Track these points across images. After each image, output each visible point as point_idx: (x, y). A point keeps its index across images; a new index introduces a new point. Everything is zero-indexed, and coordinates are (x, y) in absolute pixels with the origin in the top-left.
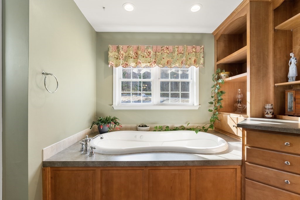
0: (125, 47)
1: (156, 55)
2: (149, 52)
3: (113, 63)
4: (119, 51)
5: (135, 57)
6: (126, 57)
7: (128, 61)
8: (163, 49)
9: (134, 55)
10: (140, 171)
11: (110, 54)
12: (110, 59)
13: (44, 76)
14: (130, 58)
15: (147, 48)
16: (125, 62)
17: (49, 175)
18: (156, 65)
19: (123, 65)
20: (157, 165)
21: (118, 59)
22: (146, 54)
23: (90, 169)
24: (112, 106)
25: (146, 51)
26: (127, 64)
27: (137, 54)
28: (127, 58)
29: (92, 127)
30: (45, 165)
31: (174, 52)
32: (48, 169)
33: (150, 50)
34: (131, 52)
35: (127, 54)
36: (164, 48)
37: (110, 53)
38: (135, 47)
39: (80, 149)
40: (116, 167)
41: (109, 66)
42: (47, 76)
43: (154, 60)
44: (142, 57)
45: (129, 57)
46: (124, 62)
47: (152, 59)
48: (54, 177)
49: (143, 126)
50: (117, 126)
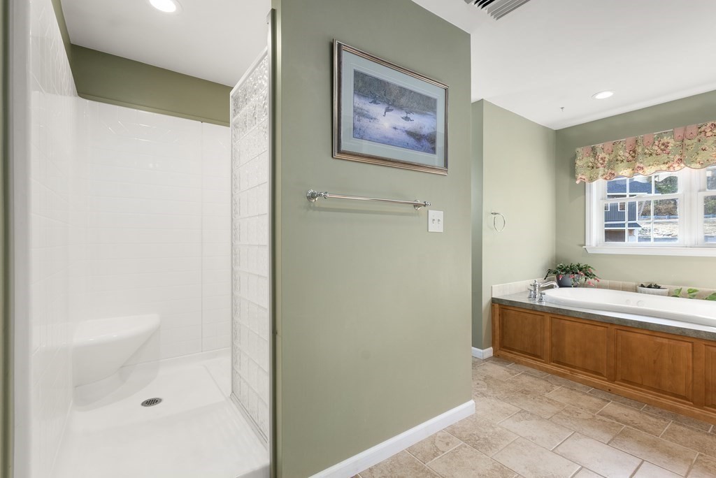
0: (608, 145)
1: (682, 146)
2: (663, 144)
3: (583, 177)
4: (595, 155)
5: (630, 158)
6: (610, 161)
7: (616, 168)
8: (704, 131)
9: (627, 155)
10: (603, 328)
12: (578, 170)
13: (493, 216)
14: (619, 162)
15: (660, 136)
16: (610, 171)
17: (497, 312)
18: (682, 165)
19: (604, 177)
20: (630, 325)
21: (595, 168)
22: (656, 148)
23: (537, 313)
24: (584, 247)
25: (657, 143)
26: (614, 174)
27: (634, 152)
28: (613, 163)
29: (547, 276)
30: (494, 301)
32: (497, 306)
33: (665, 139)
34: (621, 153)
35: (613, 155)
36: (707, 128)
37: (578, 162)
38: (630, 140)
39: (528, 296)
40: (569, 316)
41: (578, 182)
42: (496, 216)
43: (678, 157)
44: (648, 156)
45: (617, 160)
46: (606, 170)
47: (672, 157)
48: (502, 315)
49: (650, 287)
50: (589, 280)
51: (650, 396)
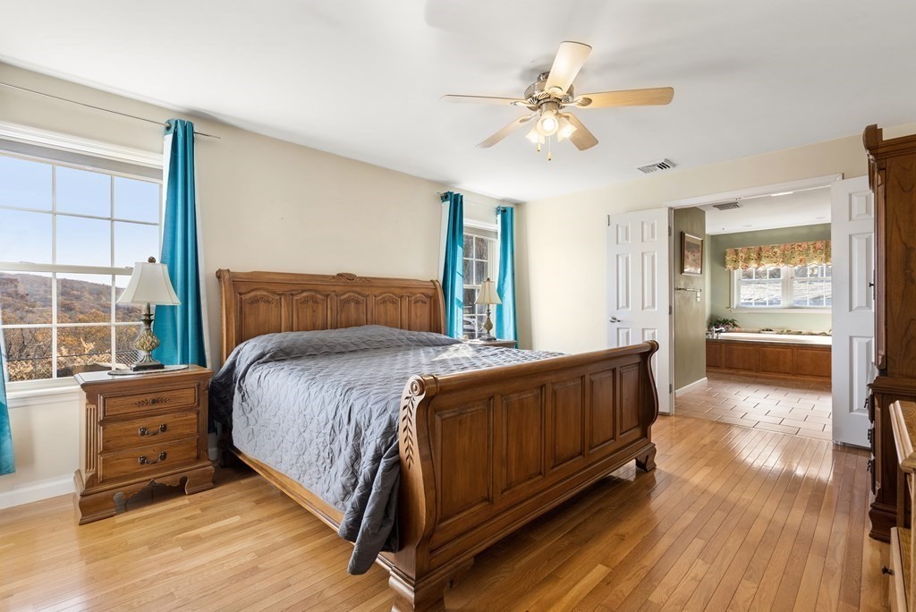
1: (784, 254)
2: (774, 252)
3: (730, 267)
4: (737, 254)
5: (757, 258)
6: (745, 259)
7: (749, 263)
8: (794, 248)
9: (755, 256)
11: (728, 258)
12: (727, 262)
14: (751, 260)
15: (773, 247)
16: (745, 264)
18: (784, 264)
19: (742, 267)
21: (737, 262)
22: (771, 254)
24: (730, 309)
25: (771, 251)
26: (748, 266)
27: (759, 255)
28: (747, 260)
31: (809, 249)
33: (776, 250)
34: (752, 254)
35: (747, 256)
36: (795, 246)
38: (757, 248)
41: (726, 269)
43: (782, 260)
44: (766, 258)
45: (750, 258)
46: (743, 264)
47: (778, 259)
49: (767, 330)
50: (735, 328)
51: (775, 375)
